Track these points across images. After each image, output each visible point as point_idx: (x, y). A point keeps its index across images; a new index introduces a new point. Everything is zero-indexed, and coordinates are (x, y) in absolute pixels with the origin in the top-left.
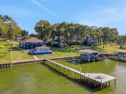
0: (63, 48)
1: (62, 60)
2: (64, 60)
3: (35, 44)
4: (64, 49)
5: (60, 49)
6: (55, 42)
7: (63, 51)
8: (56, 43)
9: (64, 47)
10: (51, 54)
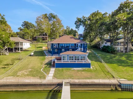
0: (121, 56)
1: (112, 90)
2: (116, 89)
3: (67, 47)
4: (123, 58)
5: (114, 57)
6: (106, 43)
7: (120, 62)
8: (109, 44)
9: (126, 52)
10: (87, 69)
